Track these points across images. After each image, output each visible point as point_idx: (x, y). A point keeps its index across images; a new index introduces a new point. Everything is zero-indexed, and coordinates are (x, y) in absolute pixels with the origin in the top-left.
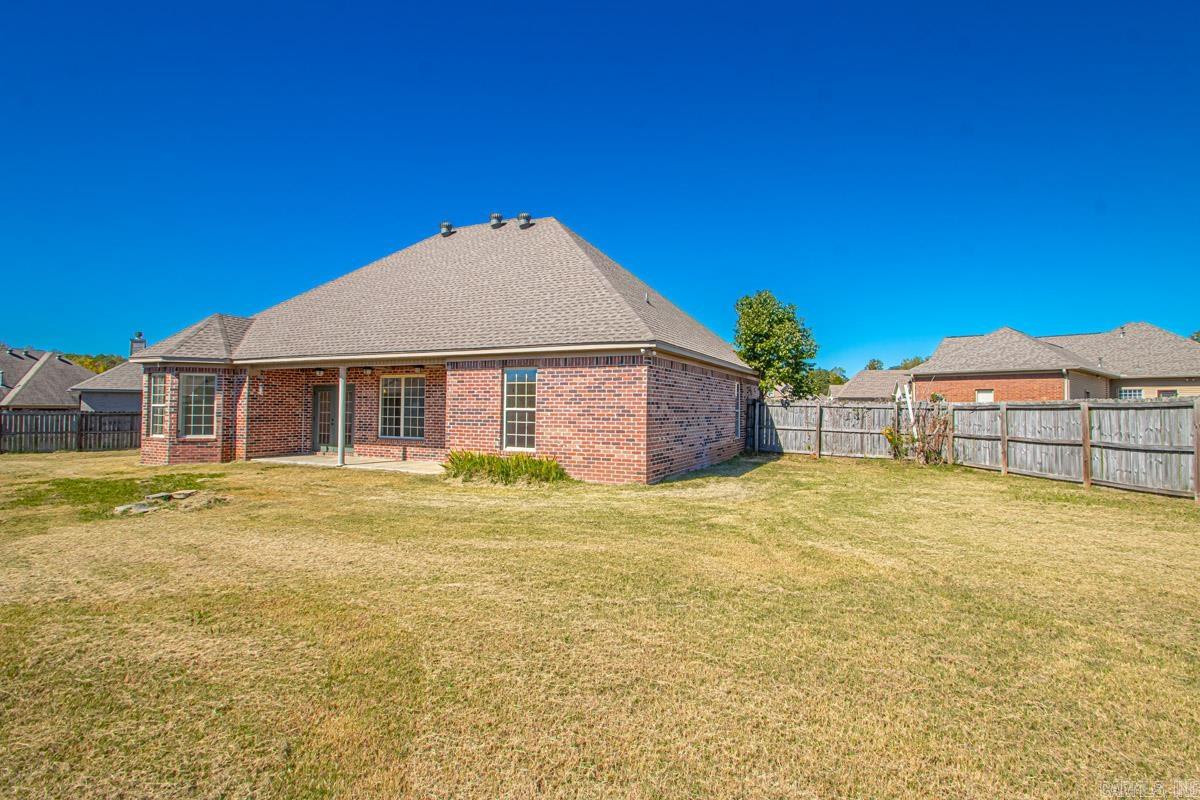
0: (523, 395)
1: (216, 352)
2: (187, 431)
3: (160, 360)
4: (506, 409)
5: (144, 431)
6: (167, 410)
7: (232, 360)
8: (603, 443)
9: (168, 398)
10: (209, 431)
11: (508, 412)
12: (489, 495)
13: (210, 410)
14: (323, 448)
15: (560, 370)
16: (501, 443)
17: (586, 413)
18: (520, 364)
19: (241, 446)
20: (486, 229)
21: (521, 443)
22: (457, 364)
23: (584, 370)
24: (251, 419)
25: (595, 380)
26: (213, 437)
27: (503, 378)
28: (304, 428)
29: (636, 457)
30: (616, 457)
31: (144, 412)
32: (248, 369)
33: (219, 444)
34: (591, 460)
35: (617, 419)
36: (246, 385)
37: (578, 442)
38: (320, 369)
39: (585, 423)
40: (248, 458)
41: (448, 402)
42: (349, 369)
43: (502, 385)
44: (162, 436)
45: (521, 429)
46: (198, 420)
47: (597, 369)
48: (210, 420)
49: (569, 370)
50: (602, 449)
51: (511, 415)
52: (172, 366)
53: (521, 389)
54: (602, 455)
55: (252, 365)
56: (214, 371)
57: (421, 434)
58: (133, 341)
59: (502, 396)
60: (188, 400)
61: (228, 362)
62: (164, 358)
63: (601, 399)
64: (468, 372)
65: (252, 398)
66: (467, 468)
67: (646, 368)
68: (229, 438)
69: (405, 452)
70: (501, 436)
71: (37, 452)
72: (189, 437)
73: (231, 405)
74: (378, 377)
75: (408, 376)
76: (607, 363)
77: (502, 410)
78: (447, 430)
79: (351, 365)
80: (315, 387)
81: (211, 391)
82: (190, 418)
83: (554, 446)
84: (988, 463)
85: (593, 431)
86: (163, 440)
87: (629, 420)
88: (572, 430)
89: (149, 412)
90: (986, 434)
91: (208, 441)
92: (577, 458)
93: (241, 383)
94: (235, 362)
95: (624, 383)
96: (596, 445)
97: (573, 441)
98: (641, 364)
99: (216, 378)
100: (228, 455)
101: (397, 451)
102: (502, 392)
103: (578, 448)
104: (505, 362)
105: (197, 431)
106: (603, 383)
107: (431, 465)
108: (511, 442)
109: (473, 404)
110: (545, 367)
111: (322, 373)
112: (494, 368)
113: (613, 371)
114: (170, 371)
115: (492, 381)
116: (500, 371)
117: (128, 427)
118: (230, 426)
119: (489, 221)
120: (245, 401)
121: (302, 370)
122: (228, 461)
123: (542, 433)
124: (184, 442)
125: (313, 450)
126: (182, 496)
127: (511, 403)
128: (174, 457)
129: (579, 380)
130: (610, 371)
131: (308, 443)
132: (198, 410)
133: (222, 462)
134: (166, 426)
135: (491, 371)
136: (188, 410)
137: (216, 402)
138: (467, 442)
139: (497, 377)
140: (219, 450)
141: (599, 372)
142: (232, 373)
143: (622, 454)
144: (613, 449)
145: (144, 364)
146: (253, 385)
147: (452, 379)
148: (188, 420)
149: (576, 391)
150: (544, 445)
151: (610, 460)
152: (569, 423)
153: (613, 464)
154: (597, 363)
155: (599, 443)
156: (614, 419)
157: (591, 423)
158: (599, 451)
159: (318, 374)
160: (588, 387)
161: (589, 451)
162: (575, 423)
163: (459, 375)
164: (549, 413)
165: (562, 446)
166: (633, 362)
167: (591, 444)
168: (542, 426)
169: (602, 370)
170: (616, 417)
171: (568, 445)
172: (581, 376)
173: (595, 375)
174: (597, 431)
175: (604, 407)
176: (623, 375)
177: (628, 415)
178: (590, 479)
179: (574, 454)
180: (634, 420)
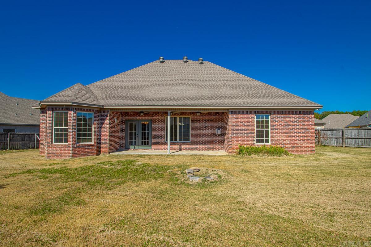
0: (263, 124)
1: (95, 102)
2: (80, 141)
7: (103, 106)
8: (298, 141)
9: (71, 124)
10: (90, 140)
11: (257, 130)
13: (90, 130)
15: (280, 115)
16: (255, 142)
17: (292, 130)
18: (264, 112)
19: (105, 147)
21: (262, 141)
22: (235, 111)
23: (290, 115)
24: (110, 134)
25: (295, 119)
26: (93, 143)
29: (311, 145)
30: (304, 145)
32: (109, 111)
33: (95, 147)
34: (294, 146)
35: (304, 132)
36: (108, 118)
37: (289, 141)
38: (142, 112)
39: (292, 134)
40: (109, 153)
44: (67, 144)
45: (262, 136)
46: (85, 135)
47: (295, 115)
48: (90, 135)
49: (284, 115)
52: (73, 107)
53: (262, 122)
54: (298, 145)
55: (111, 109)
56: (93, 111)
60: (79, 125)
63: (297, 126)
64: (239, 115)
67: (314, 115)
68: (99, 142)
69: (180, 147)
70: (255, 139)
72: (80, 144)
73: (100, 128)
74: (165, 117)
76: (299, 113)
77: (255, 129)
78: (230, 137)
79: (172, 111)
80: (126, 120)
81: (91, 121)
82: (81, 135)
83: (279, 142)
85: (295, 137)
86: (67, 146)
87: (308, 133)
88: (286, 137)
89: (52, 131)
91: (91, 145)
92: (289, 146)
93: (104, 118)
94: (105, 107)
95: (306, 120)
96: (296, 141)
97: (286, 140)
98: (312, 114)
99: (93, 114)
100: (99, 152)
101: (177, 147)
102: (255, 123)
103: (289, 142)
104: (256, 111)
105: (85, 140)
106: (298, 120)
108: (258, 141)
109: (242, 127)
110: (274, 114)
112: (252, 114)
113: (302, 116)
115: (254, 119)
116: (254, 115)
118: (100, 137)
120: (108, 126)
122: (99, 155)
123: (274, 138)
124: (79, 146)
125: (127, 149)
127: (257, 127)
128: (74, 154)
129: (288, 119)
130: (300, 116)
132: (85, 130)
133: (96, 155)
134: (70, 138)
135: (250, 115)
136: (79, 130)
137: (93, 126)
138: (240, 142)
140: (95, 149)
142: (101, 112)
143: (306, 144)
144: (302, 143)
146: (112, 119)
147: (232, 117)
148: (79, 135)
149: (287, 123)
150: (275, 142)
151: (301, 146)
152: (285, 134)
153: (303, 148)
154: (295, 113)
155: (297, 141)
156: (302, 132)
157: (294, 134)
158: (297, 143)
159: (142, 114)
160: (292, 121)
161: (293, 143)
162: (287, 134)
163: (235, 116)
164: (277, 130)
165: (282, 142)
166: (309, 113)
167: (294, 141)
168: (274, 135)
169: (297, 115)
170: (303, 132)
171: (284, 142)
172: (289, 117)
173: (294, 117)
174: (296, 137)
175: (299, 128)
176: (305, 118)
177: (308, 131)
178: (294, 153)
179: (287, 145)
180: (310, 133)
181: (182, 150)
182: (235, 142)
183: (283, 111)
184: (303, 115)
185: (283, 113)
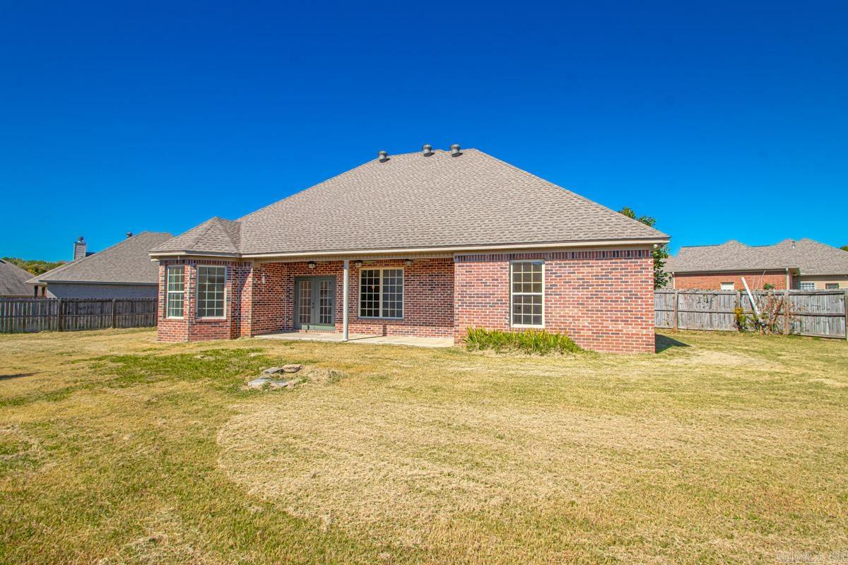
0: (530, 282)
1: (227, 248)
2: (201, 313)
3: (184, 253)
4: (512, 294)
5: (160, 314)
6: (187, 296)
7: (240, 254)
8: (612, 321)
9: (187, 286)
10: (220, 313)
11: (515, 296)
13: (221, 296)
14: (304, 327)
15: (567, 262)
16: (510, 321)
17: (595, 296)
18: (527, 257)
19: (246, 326)
20: (418, 156)
21: (527, 320)
22: (466, 257)
23: (591, 262)
24: (255, 304)
25: (602, 269)
26: (224, 318)
27: (510, 268)
28: (286, 308)
29: (644, 332)
30: (624, 332)
31: (161, 297)
32: (253, 262)
33: (229, 324)
34: (598, 335)
35: (625, 301)
36: (251, 275)
37: (587, 320)
38: (312, 263)
39: (593, 304)
40: (253, 335)
41: (457, 288)
43: (510, 275)
44: (182, 318)
45: (527, 309)
46: (211, 304)
47: (604, 261)
48: (220, 304)
49: (576, 261)
50: (611, 326)
51: (517, 299)
52: (191, 258)
53: (527, 277)
54: (611, 330)
55: (256, 259)
56: (225, 263)
57: (400, 314)
58: (77, 244)
59: (510, 283)
60: (202, 287)
61: (238, 256)
62: (186, 251)
63: (609, 285)
64: (476, 264)
65: (255, 286)
67: (653, 260)
68: (236, 319)
69: (385, 329)
70: (510, 316)
71: (25, 332)
72: (205, 318)
73: (237, 291)
74: (358, 270)
75: (387, 268)
76: (614, 256)
77: (510, 294)
78: (456, 311)
79: (355, 259)
80: (296, 277)
81: (221, 280)
82: (206, 303)
83: (562, 323)
84: (827, 333)
85: (602, 311)
86: (182, 321)
87: (637, 301)
88: (581, 310)
89: (165, 297)
90: (825, 312)
91: (220, 321)
92: (584, 333)
93: (245, 274)
94: (243, 256)
95: (631, 272)
96: (604, 322)
97: (581, 319)
98: (647, 257)
99: (226, 269)
100: (235, 333)
101: (378, 328)
102: (510, 280)
103: (587, 324)
104: (511, 255)
105: (211, 313)
106: (610, 273)
108: (517, 320)
109: (481, 290)
110: (553, 259)
111: (314, 266)
112: (502, 261)
113: (620, 263)
114: (190, 263)
115: (503, 272)
116: (508, 263)
117: (98, 311)
118: (236, 308)
120: (250, 289)
121: (285, 264)
122: (235, 338)
123: (551, 313)
124: (201, 322)
125: (295, 329)
126: (293, 370)
127: (517, 288)
128: (193, 336)
129: (586, 270)
130: (617, 263)
131: (291, 323)
132: (211, 296)
133: (231, 338)
134: (186, 309)
135: (499, 263)
136: (202, 296)
137: (226, 289)
138: (476, 320)
139: (505, 268)
140: (228, 329)
141: (605, 264)
142: (240, 265)
143: (631, 329)
144: (621, 326)
145: (160, 257)
146: (257, 276)
147: (460, 270)
148: (201, 304)
149: (584, 279)
150: (553, 323)
151: (619, 334)
152: (578, 304)
153: (622, 337)
154: (604, 256)
155: (608, 321)
156: (621, 301)
157: (600, 304)
158: (608, 327)
159: (311, 266)
160: (595, 276)
161: (598, 327)
162: (584, 304)
163: (467, 266)
164: (558, 297)
165: (571, 323)
166: (640, 255)
167: (600, 321)
168: (551, 307)
169: (609, 261)
170: (624, 299)
171: (576, 322)
172: (588, 267)
173: (602, 266)
174: (606, 311)
175: (612, 292)
176: (630, 266)
177: (635, 298)
178: (599, 349)
179: (583, 330)
180: (641, 301)
181: (388, 335)
182: (466, 321)
183: (573, 253)
184: (624, 260)
185: (573, 257)
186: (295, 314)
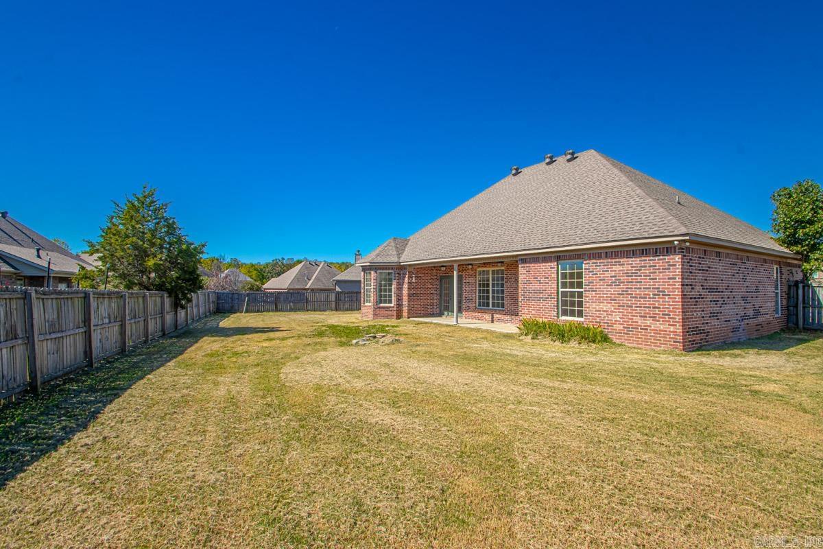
0: (574, 279)
1: (393, 259)
2: (381, 302)
3: (369, 264)
4: (560, 290)
5: (362, 301)
6: (372, 290)
7: (400, 263)
8: (641, 316)
9: (372, 284)
10: (390, 302)
11: (562, 292)
12: (550, 350)
13: (390, 291)
14: (446, 313)
15: (602, 261)
16: (558, 314)
17: (624, 293)
18: (570, 258)
19: (405, 311)
20: (542, 166)
21: (572, 314)
23: (622, 260)
24: (409, 296)
25: (632, 267)
26: (392, 305)
27: (558, 268)
28: (436, 300)
29: (672, 329)
30: (652, 328)
31: (362, 291)
32: (408, 267)
33: (395, 309)
34: (629, 329)
35: (653, 298)
36: (407, 276)
37: (618, 315)
38: (443, 266)
39: (625, 300)
40: (409, 318)
41: (520, 285)
42: (459, 266)
43: (558, 273)
44: (370, 304)
45: (573, 304)
46: (385, 296)
47: (634, 259)
48: (390, 296)
49: (609, 260)
50: (640, 321)
51: (564, 294)
52: (374, 267)
53: (572, 276)
54: (640, 325)
55: (410, 265)
56: (392, 269)
57: (503, 306)
58: (356, 255)
59: (558, 280)
60: (381, 285)
61: (398, 264)
63: (638, 282)
64: (533, 265)
65: (410, 284)
66: (534, 329)
67: (680, 256)
68: (399, 306)
69: (493, 317)
70: (558, 309)
71: (320, 311)
72: (382, 305)
73: (400, 288)
74: (476, 270)
75: (493, 269)
76: (643, 254)
77: (558, 290)
78: (520, 304)
79: (460, 263)
80: (441, 277)
81: (391, 280)
82: (382, 296)
83: (598, 317)
85: (632, 307)
86: (370, 306)
87: (664, 298)
88: (613, 306)
89: (364, 291)
91: (390, 307)
92: (618, 327)
93: (405, 275)
94: (402, 264)
95: (659, 269)
96: (634, 317)
97: (614, 314)
98: (675, 253)
99: (393, 273)
100: (399, 316)
101: (488, 316)
102: (558, 278)
103: (618, 319)
104: (558, 257)
105: (385, 302)
106: (640, 270)
107: (509, 327)
108: (565, 313)
109: (537, 286)
110: (590, 258)
111: (444, 268)
112: (551, 262)
113: (649, 260)
114: (373, 270)
115: (550, 270)
116: (556, 263)
117: (355, 299)
118: (399, 299)
119: (545, 159)
120: (407, 286)
121: (434, 267)
122: (399, 319)
123: (589, 308)
124: (379, 308)
125: (440, 315)
126: (380, 337)
127: (564, 285)
128: (375, 315)
129: (618, 268)
130: (646, 260)
131: (438, 310)
132: (385, 290)
133: (397, 319)
134: (372, 299)
135: (549, 264)
136: (381, 291)
137: (393, 286)
138: (533, 312)
139: (554, 268)
140: (395, 312)
141: (636, 261)
142: (400, 269)
143: (659, 325)
144: (649, 322)
145: (362, 266)
146: (410, 277)
147: (522, 270)
148: (381, 296)
149: (616, 276)
150: (590, 316)
151: (647, 329)
152: (611, 300)
153: (650, 333)
154: (633, 255)
155: (637, 316)
156: (650, 298)
157: (629, 300)
158: (637, 322)
159: (443, 269)
160: (626, 273)
161: (628, 322)
162: (616, 300)
163: (527, 267)
164: (594, 293)
165: (605, 317)
166: (667, 252)
167: (630, 317)
168: (588, 302)
169: (638, 259)
170: (652, 296)
171: (610, 316)
172: (619, 265)
173: (632, 264)
174: (635, 307)
175: (640, 288)
176: (658, 263)
177: (663, 295)
178: (630, 343)
179: (616, 324)
180: (669, 298)
181: (495, 323)
182: (526, 314)
183: (606, 253)
184: (652, 258)
185: (606, 257)
186: (440, 303)
